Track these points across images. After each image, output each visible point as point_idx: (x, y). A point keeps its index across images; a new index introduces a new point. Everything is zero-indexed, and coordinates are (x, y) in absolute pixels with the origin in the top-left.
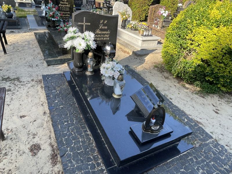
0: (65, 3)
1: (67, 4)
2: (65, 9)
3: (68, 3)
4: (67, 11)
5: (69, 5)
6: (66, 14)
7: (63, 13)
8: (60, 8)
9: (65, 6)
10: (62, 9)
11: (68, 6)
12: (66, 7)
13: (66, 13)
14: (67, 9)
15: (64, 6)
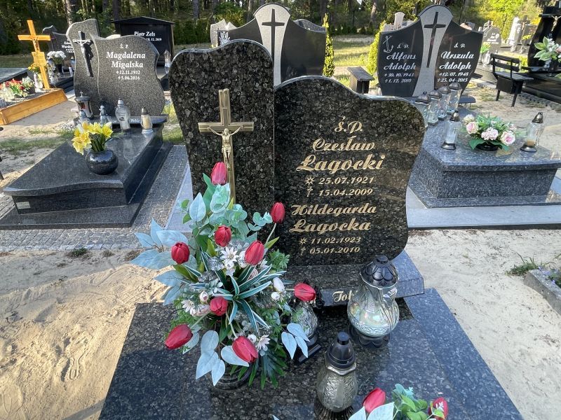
0: (351, 146)
1: (361, 156)
2: (341, 187)
3: (370, 146)
4: (358, 201)
5: (377, 159)
6: (345, 218)
7: (325, 210)
8: (309, 180)
9: (346, 165)
10: (323, 187)
11: (368, 164)
12: (351, 173)
13: (348, 211)
14: (360, 186)
15: (335, 166)
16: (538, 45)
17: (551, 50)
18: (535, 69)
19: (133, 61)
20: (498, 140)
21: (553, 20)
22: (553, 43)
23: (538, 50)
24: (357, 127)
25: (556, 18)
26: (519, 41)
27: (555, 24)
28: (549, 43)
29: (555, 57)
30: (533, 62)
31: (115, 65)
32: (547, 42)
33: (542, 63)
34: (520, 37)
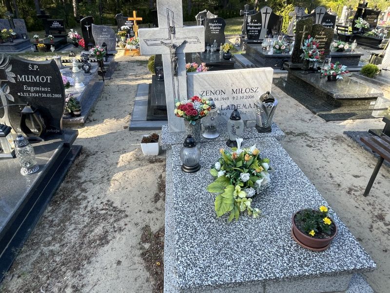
0: (322, 36)
1: (323, 38)
3: (325, 36)
5: (326, 39)
9: (320, 40)
11: (324, 40)
12: (321, 42)
16: (356, 21)
17: (361, 23)
18: (355, 32)
19: (218, 26)
20: (343, 48)
21: (362, 10)
22: (362, 20)
23: (356, 23)
24: (323, 33)
25: (364, 9)
26: (347, 20)
27: (363, 11)
28: (361, 20)
29: (363, 26)
30: (354, 29)
31: (211, 28)
32: (360, 20)
33: (358, 29)
34: (347, 18)
